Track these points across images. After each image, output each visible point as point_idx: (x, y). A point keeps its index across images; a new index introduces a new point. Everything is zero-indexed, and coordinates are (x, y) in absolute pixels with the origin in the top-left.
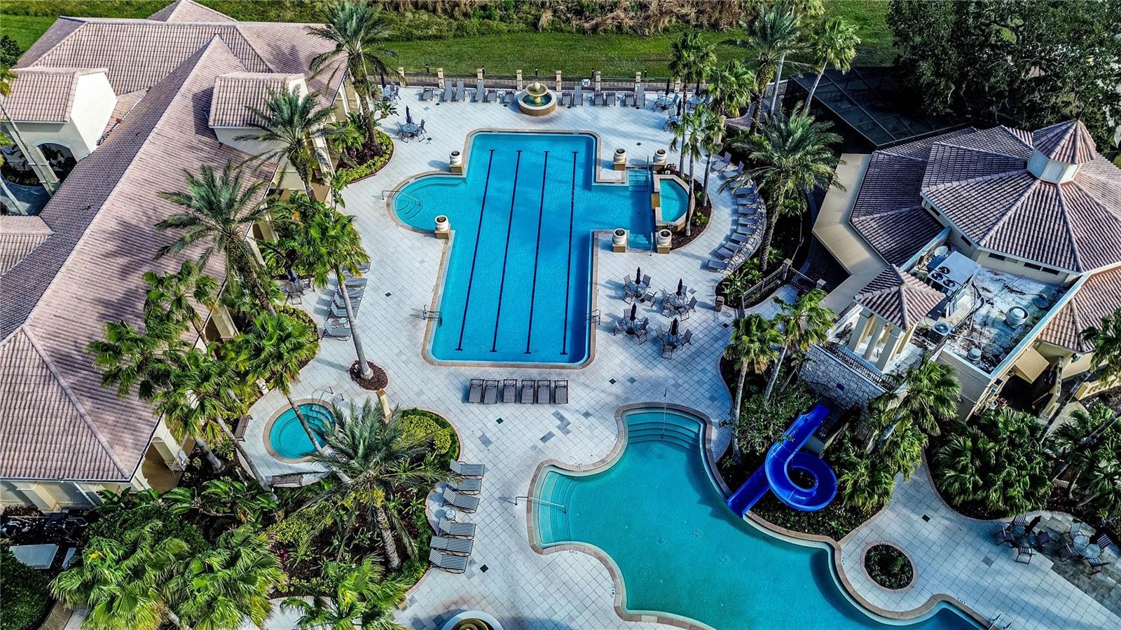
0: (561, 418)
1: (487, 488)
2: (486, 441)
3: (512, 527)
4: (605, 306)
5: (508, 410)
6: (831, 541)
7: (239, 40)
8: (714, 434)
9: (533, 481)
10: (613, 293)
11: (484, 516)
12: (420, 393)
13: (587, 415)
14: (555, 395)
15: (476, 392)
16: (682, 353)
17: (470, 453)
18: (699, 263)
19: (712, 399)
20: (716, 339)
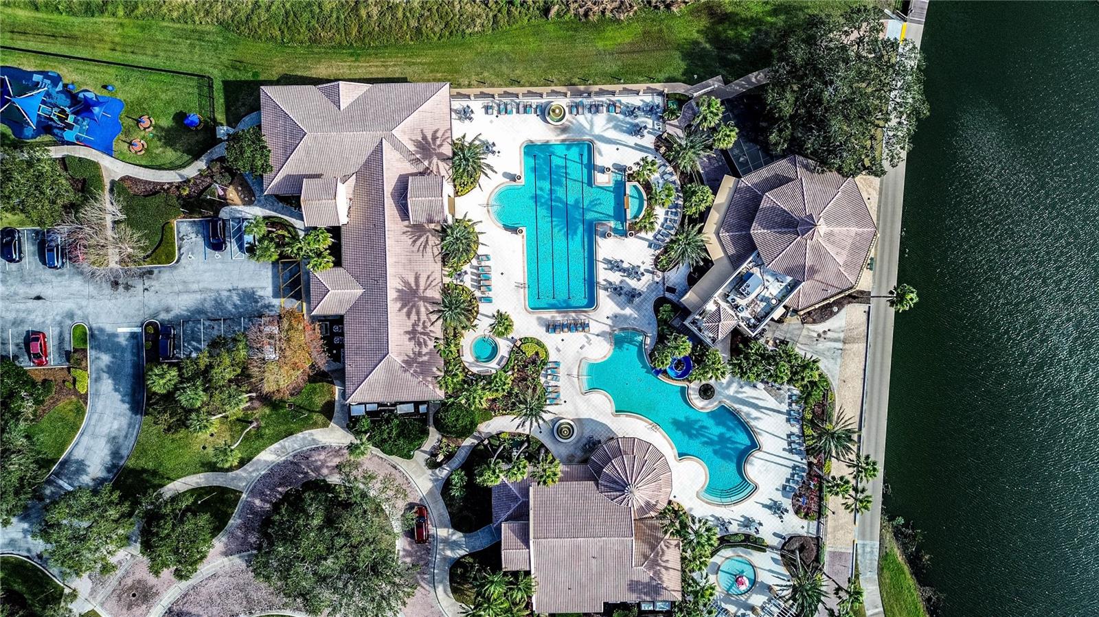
0: (587, 338)
1: (562, 371)
2: (559, 350)
3: (574, 386)
4: (604, 275)
5: (567, 335)
6: (688, 383)
7: (396, 142)
8: (648, 341)
9: (579, 367)
10: (606, 266)
11: (563, 382)
12: (528, 329)
13: (598, 335)
14: (584, 326)
15: (552, 327)
16: (637, 300)
17: (553, 357)
18: (647, 243)
19: (649, 324)
20: (653, 291)
